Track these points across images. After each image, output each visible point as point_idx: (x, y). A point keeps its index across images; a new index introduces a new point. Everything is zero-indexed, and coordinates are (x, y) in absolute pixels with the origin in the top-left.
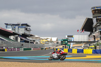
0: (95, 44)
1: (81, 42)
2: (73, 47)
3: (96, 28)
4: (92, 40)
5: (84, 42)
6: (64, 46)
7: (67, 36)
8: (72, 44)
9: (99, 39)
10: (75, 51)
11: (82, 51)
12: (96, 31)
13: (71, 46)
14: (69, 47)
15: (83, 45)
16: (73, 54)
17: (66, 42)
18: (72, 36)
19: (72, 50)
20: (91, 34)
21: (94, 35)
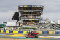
0: (19, 27)
1: (12, 26)
2: (7, 29)
3: (20, 18)
4: (18, 25)
5: (13, 26)
6: (1, 28)
7: (3, 23)
8: (6, 27)
10: (7, 32)
11: (12, 32)
12: (20, 20)
14: (4, 29)
15: (13, 28)
16: (7, 33)
17: (3, 26)
18: (6, 23)
19: (6, 31)
20: (17, 22)
21: (19, 22)
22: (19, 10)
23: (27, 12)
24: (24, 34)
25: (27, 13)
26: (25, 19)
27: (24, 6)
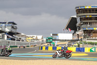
0: (78, 42)
1: (66, 40)
3: (79, 27)
4: (76, 38)
5: (68, 40)
6: (49, 44)
7: (51, 35)
8: (56, 42)
9: (82, 37)
13: (56, 44)
14: (54, 45)
15: (67, 43)
17: (51, 40)
19: (56, 48)
20: (75, 33)
21: (78, 33)
22: (77, 14)
23: (91, 16)
24: (86, 53)
25: (91, 19)
26: (87, 29)
27: (85, 8)
